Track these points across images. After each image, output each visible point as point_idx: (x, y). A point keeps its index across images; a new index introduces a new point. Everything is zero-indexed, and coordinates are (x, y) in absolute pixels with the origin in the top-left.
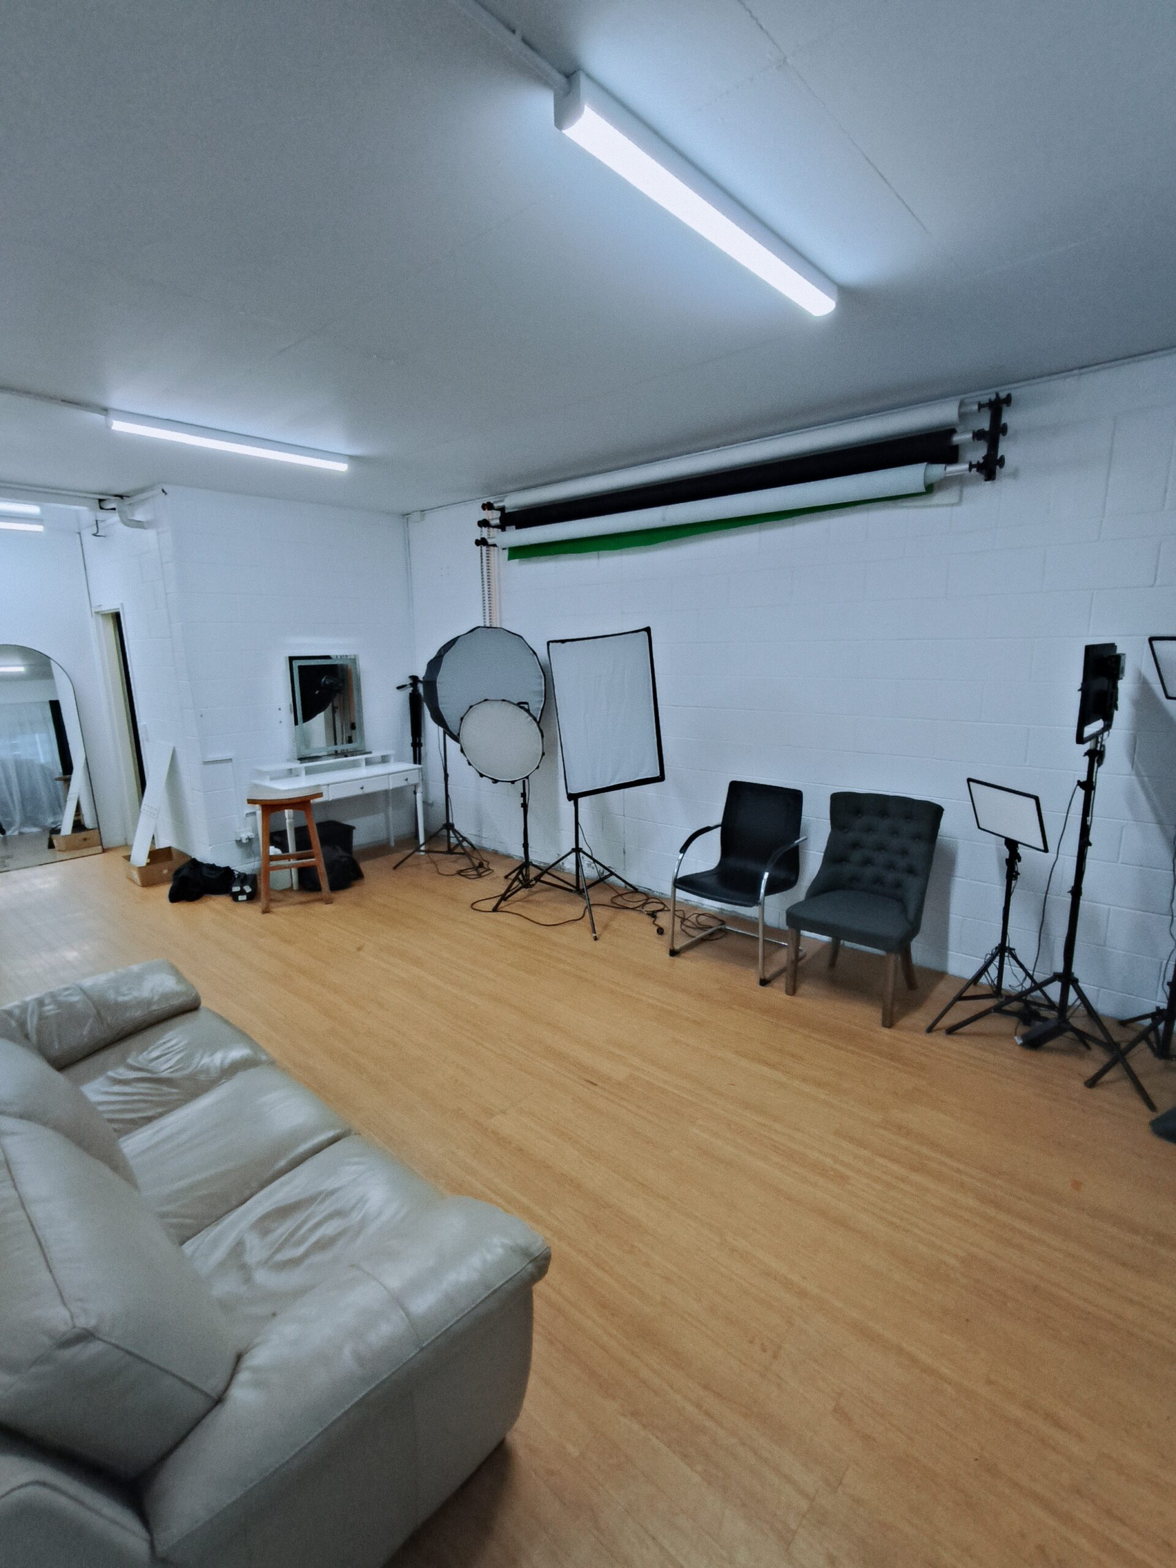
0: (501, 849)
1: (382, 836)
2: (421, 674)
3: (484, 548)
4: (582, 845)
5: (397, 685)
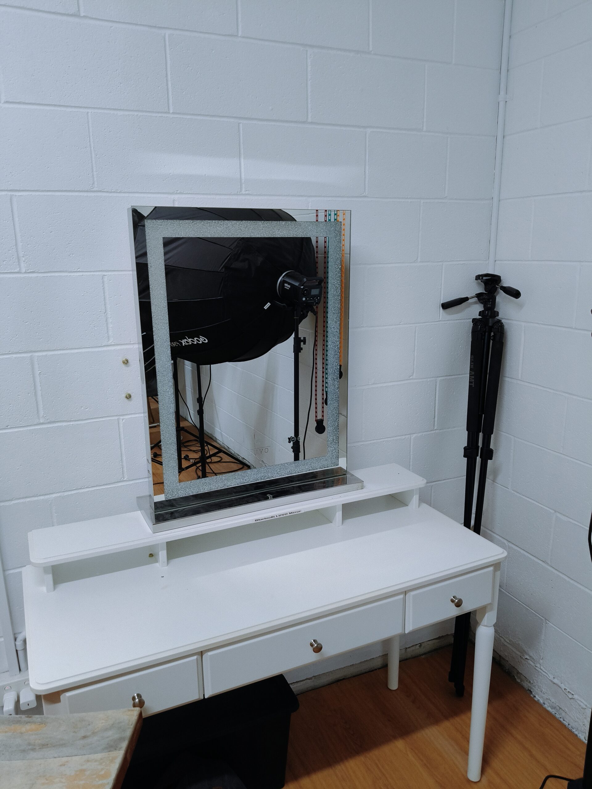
5: (442, 299)
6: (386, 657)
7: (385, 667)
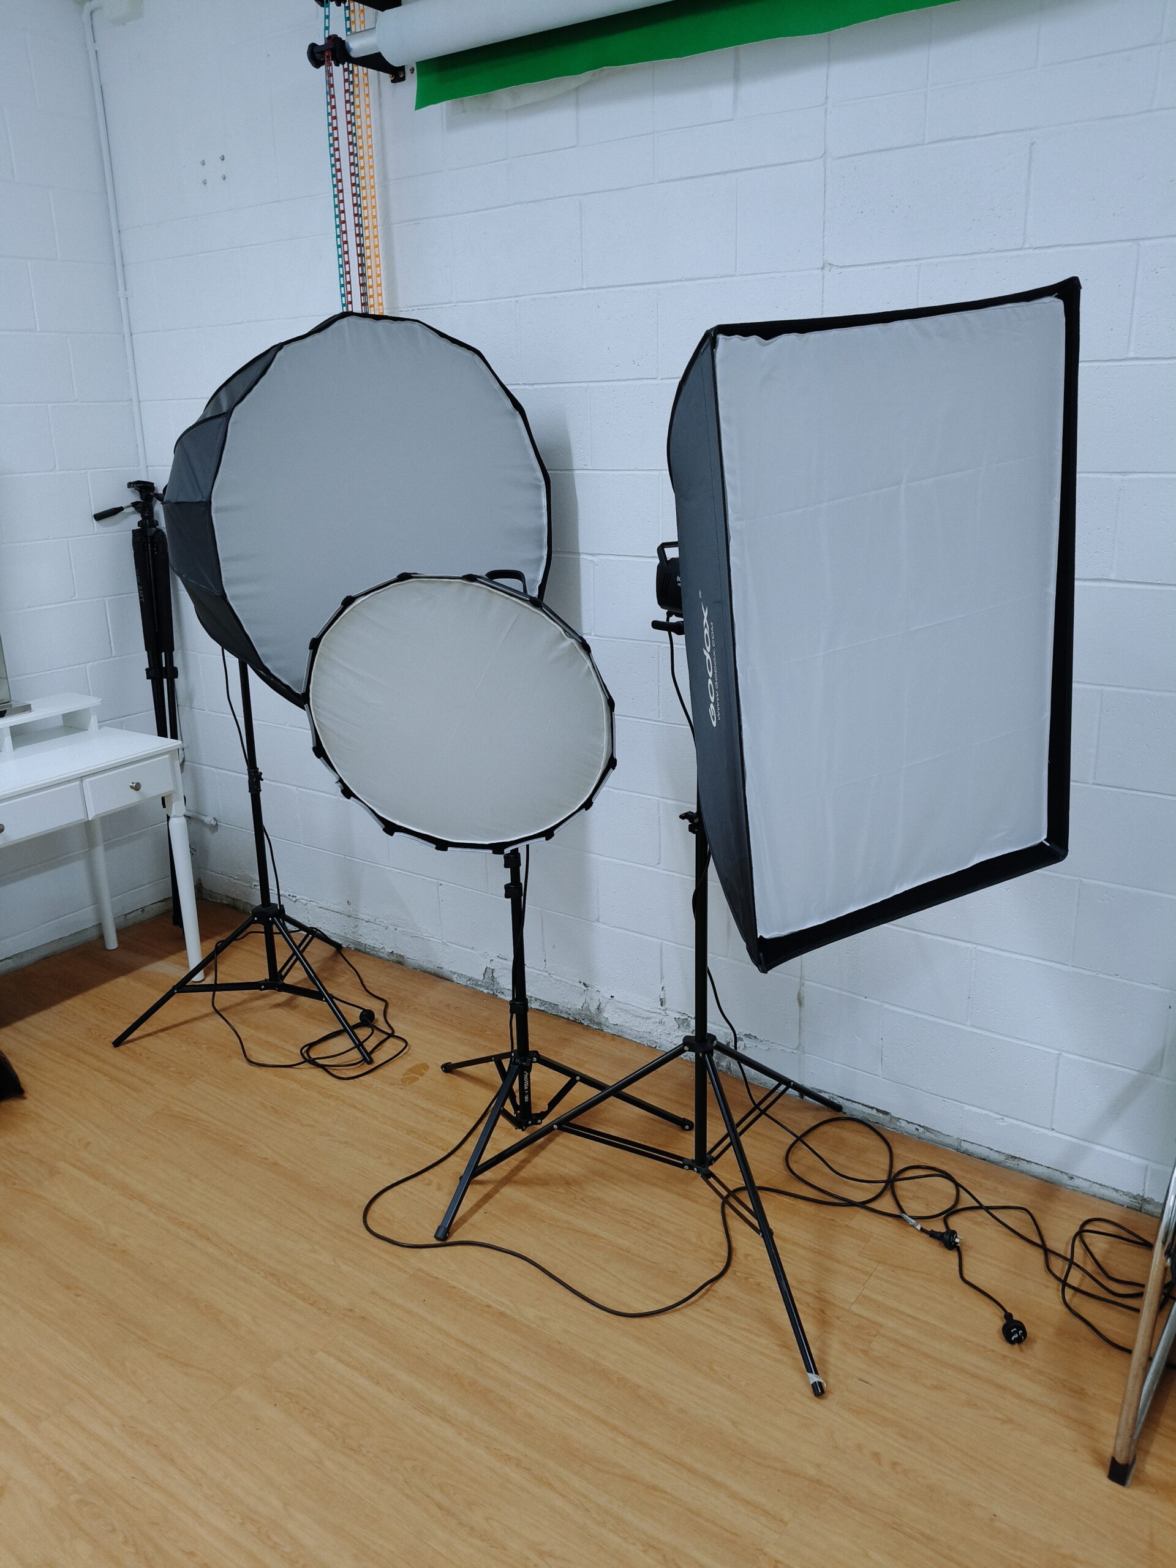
0: (414, 955)
1: (81, 919)
2: (161, 476)
3: (338, 71)
4: (715, 1027)
5: (93, 509)
6: (100, 926)
7: (102, 937)
